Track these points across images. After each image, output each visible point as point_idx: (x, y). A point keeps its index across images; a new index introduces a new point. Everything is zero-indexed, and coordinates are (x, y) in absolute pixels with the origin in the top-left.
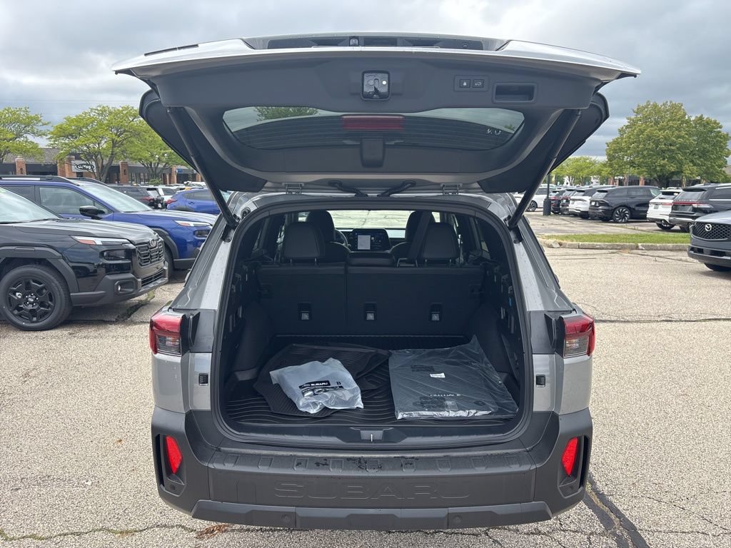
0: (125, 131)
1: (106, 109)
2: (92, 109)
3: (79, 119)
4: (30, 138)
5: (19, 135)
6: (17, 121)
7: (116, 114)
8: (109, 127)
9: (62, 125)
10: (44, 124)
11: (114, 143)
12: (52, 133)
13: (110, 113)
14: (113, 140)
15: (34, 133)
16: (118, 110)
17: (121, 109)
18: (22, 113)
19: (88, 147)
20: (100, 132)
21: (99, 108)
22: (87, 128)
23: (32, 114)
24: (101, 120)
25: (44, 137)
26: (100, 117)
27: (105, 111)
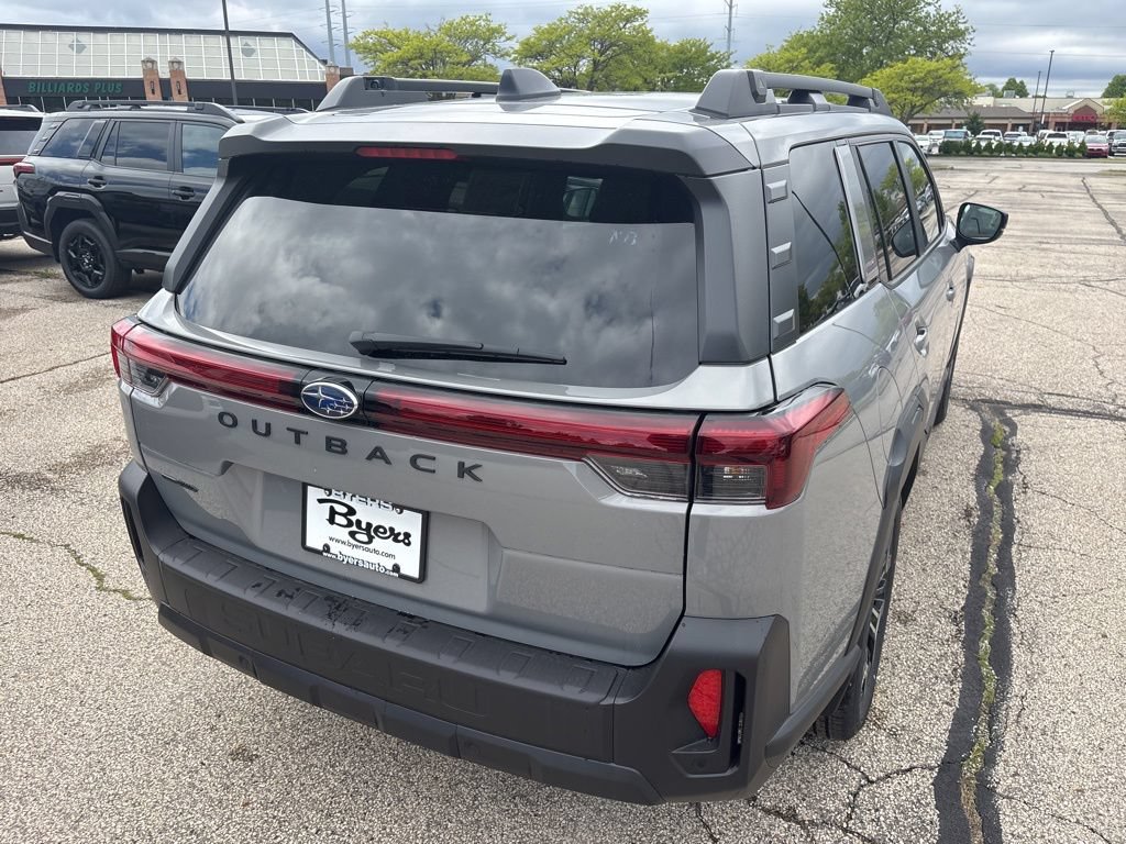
0: (612, 45)
1: (590, 10)
2: (570, 13)
3: (552, 30)
4: (490, 59)
5: (475, 57)
6: (475, 35)
7: (601, 18)
8: (591, 40)
9: (528, 39)
10: (508, 39)
11: (596, 63)
12: (516, 52)
13: (595, 17)
14: (594, 61)
15: (495, 54)
16: (606, 11)
17: (609, 9)
18: (483, 23)
19: (560, 71)
20: (577, 49)
21: (580, 11)
22: (561, 43)
23: (494, 25)
24: (581, 30)
25: (508, 58)
26: (581, 25)
27: (588, 14)
